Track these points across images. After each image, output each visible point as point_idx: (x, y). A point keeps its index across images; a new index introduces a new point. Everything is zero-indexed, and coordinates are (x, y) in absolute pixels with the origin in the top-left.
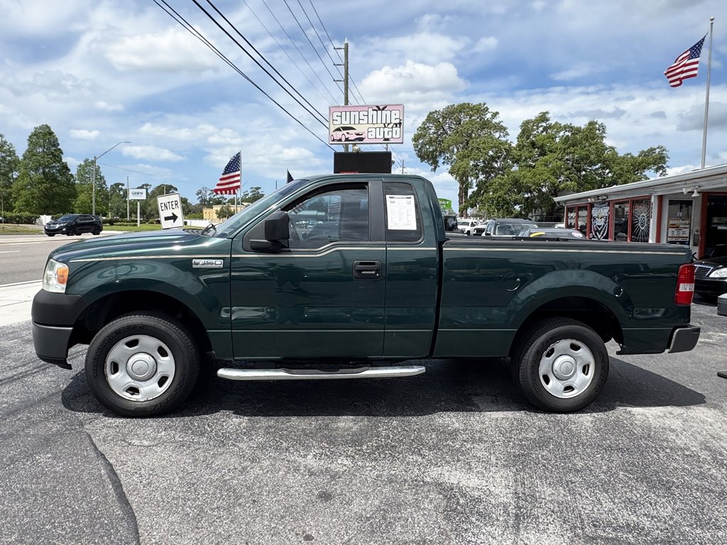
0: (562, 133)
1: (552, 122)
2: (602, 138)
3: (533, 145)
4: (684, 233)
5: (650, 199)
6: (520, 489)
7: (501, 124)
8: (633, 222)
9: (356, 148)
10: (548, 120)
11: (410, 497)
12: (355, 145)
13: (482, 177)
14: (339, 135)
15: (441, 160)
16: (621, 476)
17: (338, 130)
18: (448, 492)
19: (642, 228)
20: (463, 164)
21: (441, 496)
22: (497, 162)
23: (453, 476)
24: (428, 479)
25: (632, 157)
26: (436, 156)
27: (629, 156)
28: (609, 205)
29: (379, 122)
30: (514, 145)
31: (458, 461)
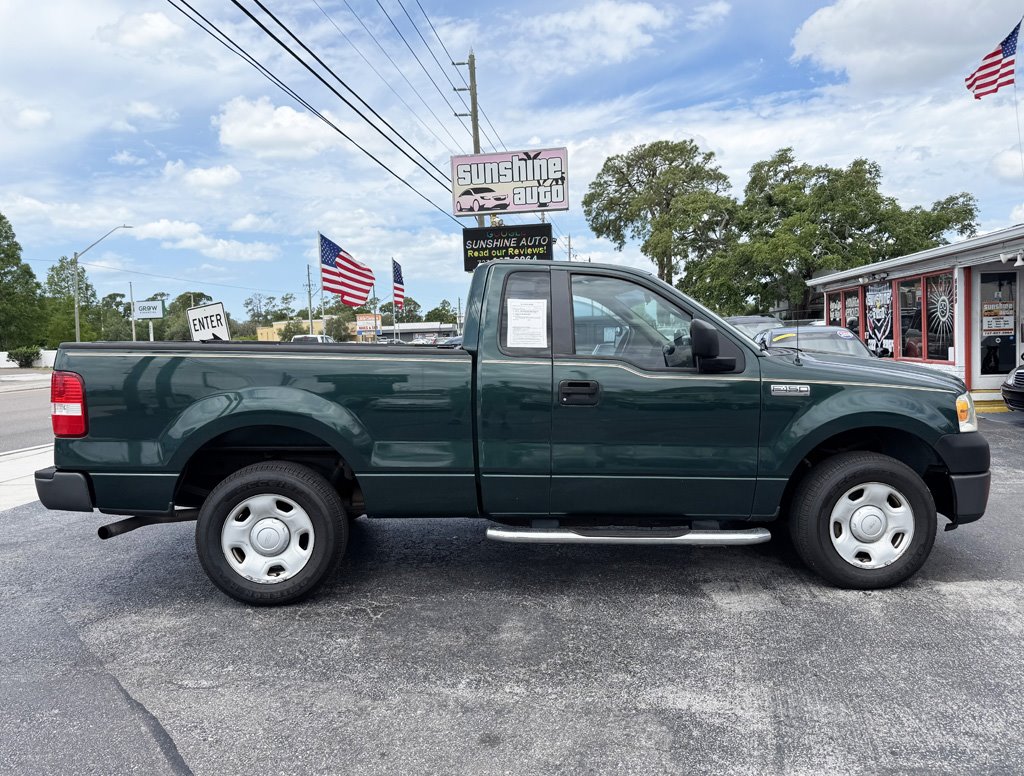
0: (813, 181)
1: (798, 163)
2: (875, 184)
3: (770, 200)
4: (1006, 323)
5: (952, 273)
6: (781, 711)
7: (720, 170)
8: (928, 310)
9: (497, 220)
10: (791, 161)
11: (618, 733)
12: (494, 215)
13: (693, 256)
14: (467, 201)
15: (628, 232)
16: (928, 683)
17: (467, 193)
18: (675, 722)
19: (943, 319)
20: (663, 235)
21: (664, 728)
22: (714, 231)
23: (680, 699)
24: (643, 706)
25: (923, 212)
26: (620, 227)
27: (918, 211)
28: (891, 287)
29: (530, 177)
30: (740, 203)
31: (687, 676)
